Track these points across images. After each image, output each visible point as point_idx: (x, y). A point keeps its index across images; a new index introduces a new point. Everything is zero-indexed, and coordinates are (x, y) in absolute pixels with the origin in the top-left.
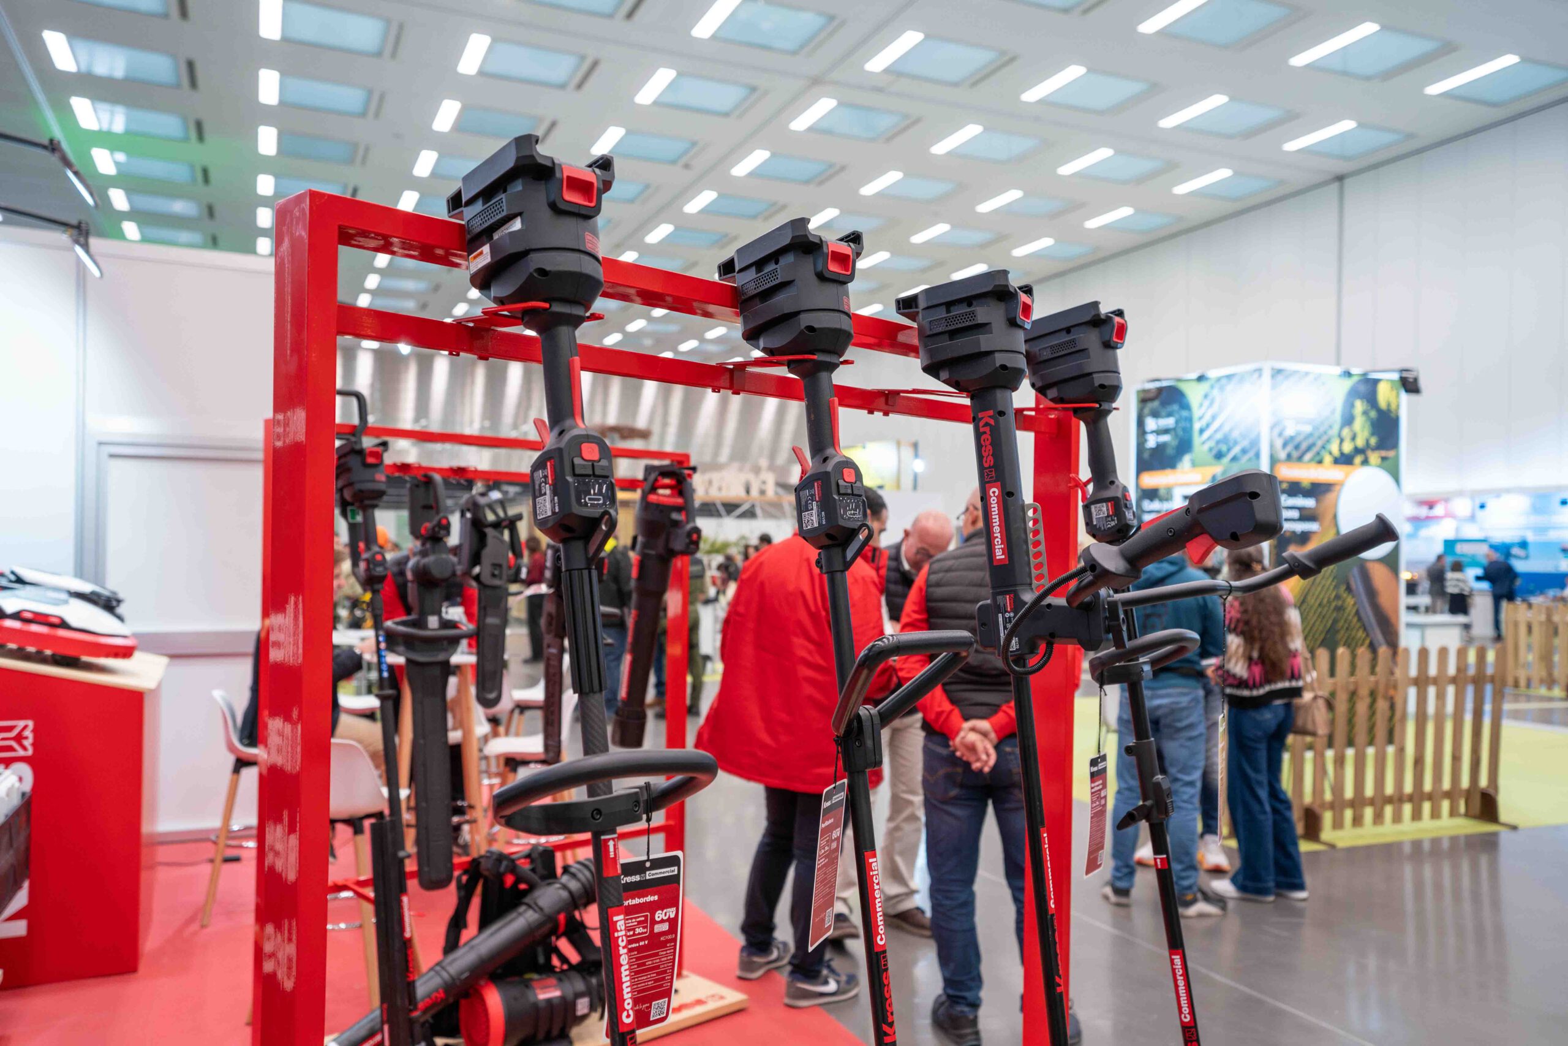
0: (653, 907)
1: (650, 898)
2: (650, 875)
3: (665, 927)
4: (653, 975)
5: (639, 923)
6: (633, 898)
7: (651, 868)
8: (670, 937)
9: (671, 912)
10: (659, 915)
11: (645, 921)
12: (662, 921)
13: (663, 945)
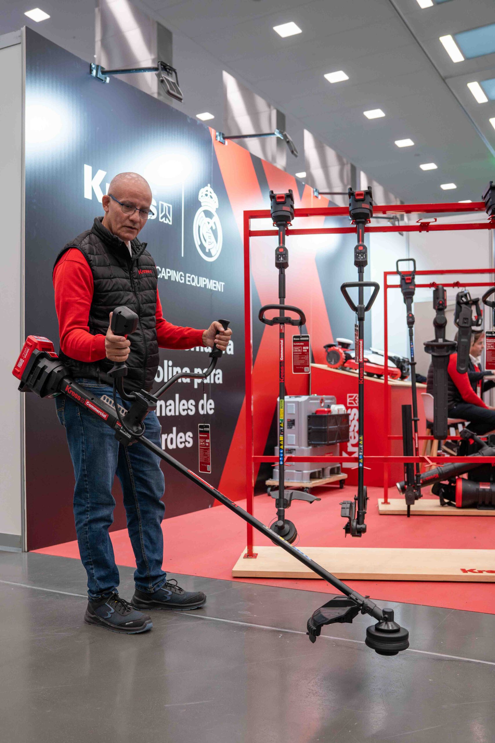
0: (302, 346)
1: (302, 344)
2: (301, 339)
3: (306, 351)
4: (304, 361)
5: (299, 349)
6: (297, 343)
7: (302, 337)
8: (307, 353)
9: (307, 348)
10: (304, 348)
11: (301, 348)
12: (305, 349)
13: (306, 355)
